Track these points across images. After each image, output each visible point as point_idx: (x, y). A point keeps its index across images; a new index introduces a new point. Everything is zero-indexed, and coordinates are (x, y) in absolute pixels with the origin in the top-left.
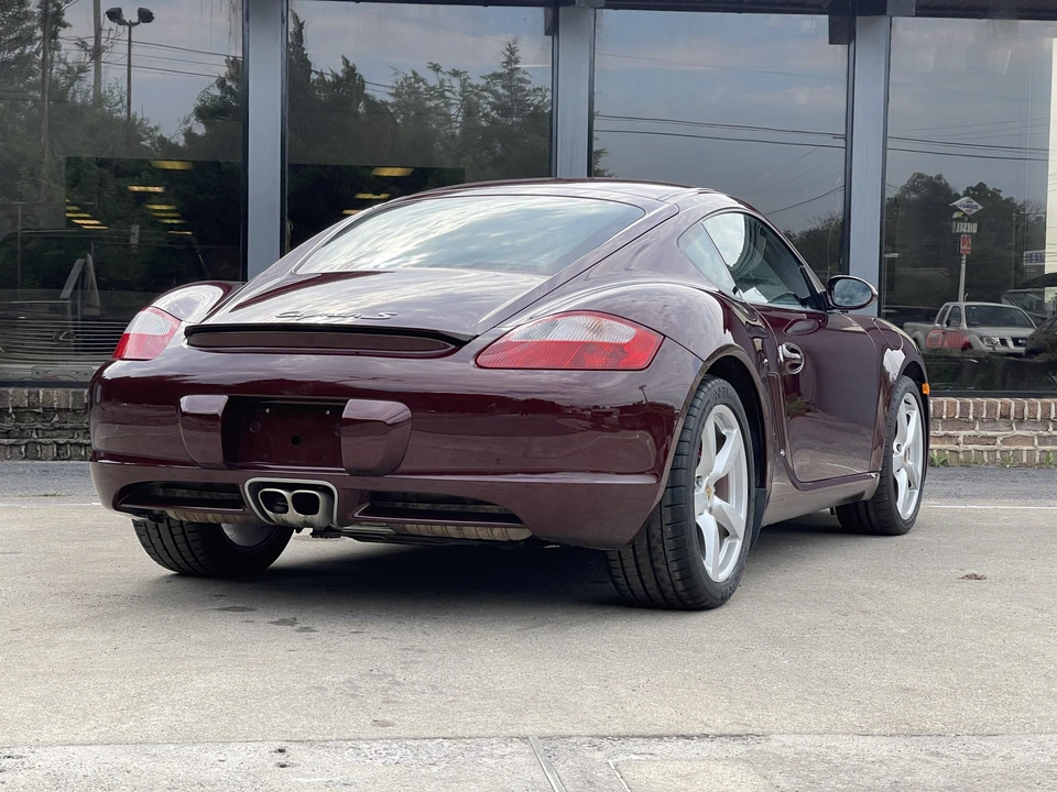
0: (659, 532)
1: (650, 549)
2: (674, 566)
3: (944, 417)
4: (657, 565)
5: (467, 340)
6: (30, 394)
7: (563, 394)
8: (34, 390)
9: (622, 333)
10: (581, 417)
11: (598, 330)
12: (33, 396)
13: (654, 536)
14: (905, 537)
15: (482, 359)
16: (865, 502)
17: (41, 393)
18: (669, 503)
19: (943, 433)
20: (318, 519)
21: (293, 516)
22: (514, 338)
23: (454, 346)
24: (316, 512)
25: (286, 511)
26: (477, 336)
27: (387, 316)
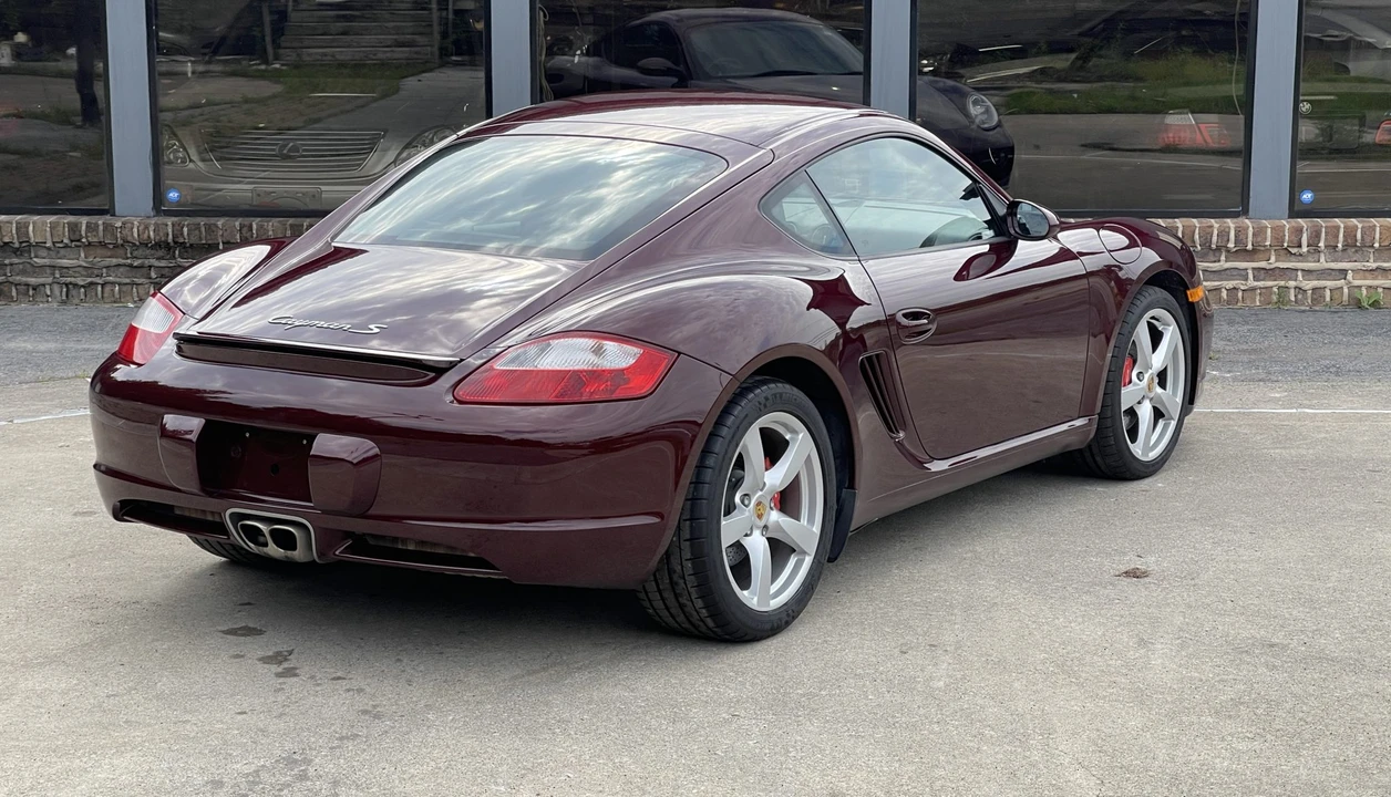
0: (680, 567)
1: (673, 584)
2: (699, 603)
3: (1377, 245)
4: (682, 600)
5: (447, 366)
6: (242, 226)
7: (554, 432)
8: (247, 221)
9: (618, 356)
10: (581, 448)
11: (598, 351)
12: (245, 229)
13: (675, 572)
14: (1147, 481)
15: (460, 391)
17: (254, 226)
18: (688, 537)
19: (1374, 265)
20: (298, 554)
21: (273, 550)
22: (499, 365)
23: (432, 375)
24: (294, 548)
25: (266, 545)
26: (462, 360)
27: (377, 330)
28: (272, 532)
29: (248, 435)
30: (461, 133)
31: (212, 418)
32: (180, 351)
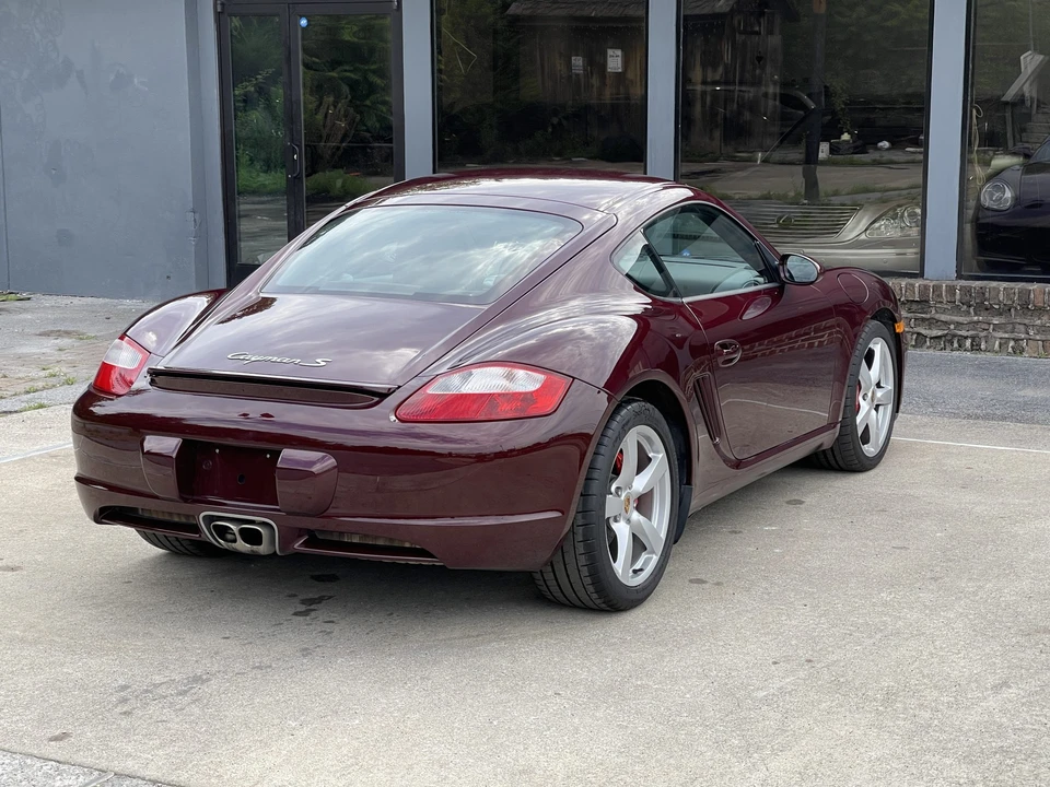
0: (572, 549)
5: (388, 392)
9: (526, 382)
11: (510, 377)
15: (401, 411)
16: (824, 451)
20: (263, 549)
21: (241, 546)
22: (431, 390)
23: (376, 399)
24: (260, 544)
25: (235, 541)
26: (399, 387)
27: (323, 364)
28: (242, 531)
29: (217, 451)
30: (349, 204)
31: (189, 437)
32: (152, 383)
